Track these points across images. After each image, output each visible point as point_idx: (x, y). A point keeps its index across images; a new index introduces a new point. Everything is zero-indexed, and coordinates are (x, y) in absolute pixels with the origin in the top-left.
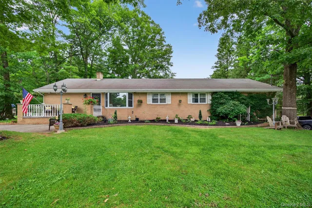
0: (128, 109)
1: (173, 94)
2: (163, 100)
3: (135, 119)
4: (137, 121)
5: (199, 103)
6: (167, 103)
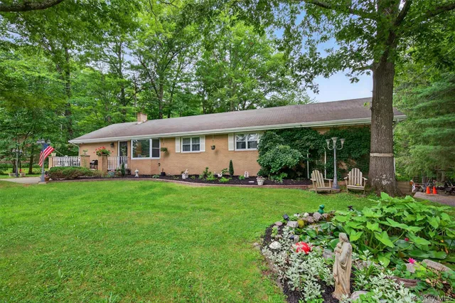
0: (151, 160)
1: (208, 137)
2: (196, 147)
3: (160, 174)
4: (163, 175)
5: (247, 149)
6: (201, 151)
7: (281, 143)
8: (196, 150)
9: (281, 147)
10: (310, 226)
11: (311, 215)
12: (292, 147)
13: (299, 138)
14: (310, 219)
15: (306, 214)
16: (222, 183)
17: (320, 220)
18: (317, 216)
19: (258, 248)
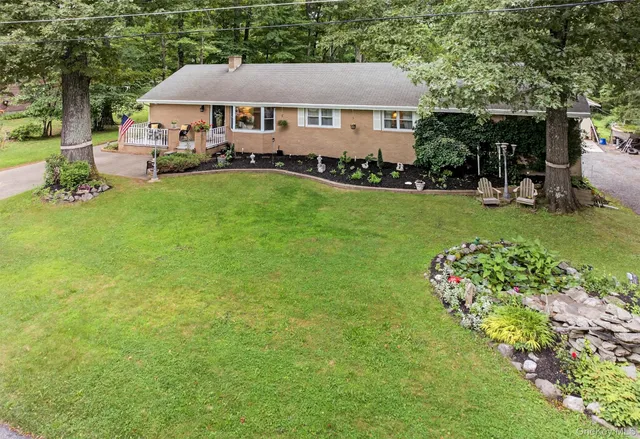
0: (264, 134)
1: (345, 112)
2: (327, 121)
3: (275, 152)
4: (280, 155)
5: (398, 129)
6: (334, 126)
7: (444, 132)
8: (326, 124)
9: (444, 140)
10: (466, 258)
11: (468, 245)
12: (459, 138)
13: (467, 127)
14: (467, 251)
15: (464, 246)
16: (372, 184)
17: (476, 251)
18: (473, 247)
19: (427, 278)
